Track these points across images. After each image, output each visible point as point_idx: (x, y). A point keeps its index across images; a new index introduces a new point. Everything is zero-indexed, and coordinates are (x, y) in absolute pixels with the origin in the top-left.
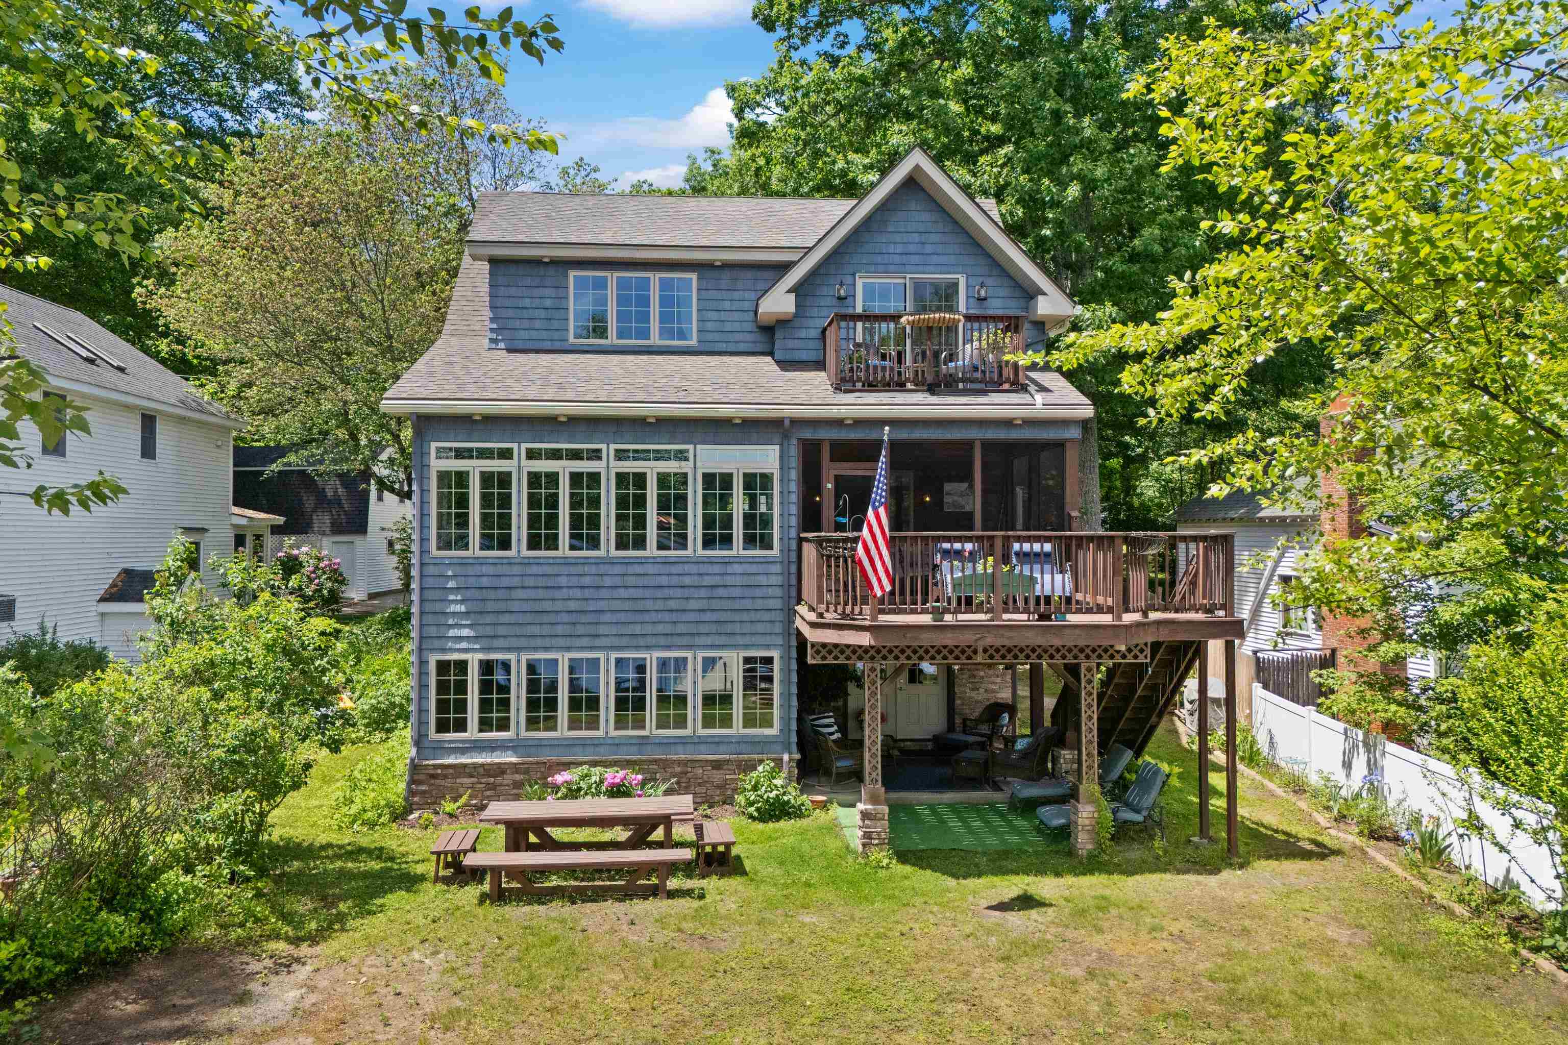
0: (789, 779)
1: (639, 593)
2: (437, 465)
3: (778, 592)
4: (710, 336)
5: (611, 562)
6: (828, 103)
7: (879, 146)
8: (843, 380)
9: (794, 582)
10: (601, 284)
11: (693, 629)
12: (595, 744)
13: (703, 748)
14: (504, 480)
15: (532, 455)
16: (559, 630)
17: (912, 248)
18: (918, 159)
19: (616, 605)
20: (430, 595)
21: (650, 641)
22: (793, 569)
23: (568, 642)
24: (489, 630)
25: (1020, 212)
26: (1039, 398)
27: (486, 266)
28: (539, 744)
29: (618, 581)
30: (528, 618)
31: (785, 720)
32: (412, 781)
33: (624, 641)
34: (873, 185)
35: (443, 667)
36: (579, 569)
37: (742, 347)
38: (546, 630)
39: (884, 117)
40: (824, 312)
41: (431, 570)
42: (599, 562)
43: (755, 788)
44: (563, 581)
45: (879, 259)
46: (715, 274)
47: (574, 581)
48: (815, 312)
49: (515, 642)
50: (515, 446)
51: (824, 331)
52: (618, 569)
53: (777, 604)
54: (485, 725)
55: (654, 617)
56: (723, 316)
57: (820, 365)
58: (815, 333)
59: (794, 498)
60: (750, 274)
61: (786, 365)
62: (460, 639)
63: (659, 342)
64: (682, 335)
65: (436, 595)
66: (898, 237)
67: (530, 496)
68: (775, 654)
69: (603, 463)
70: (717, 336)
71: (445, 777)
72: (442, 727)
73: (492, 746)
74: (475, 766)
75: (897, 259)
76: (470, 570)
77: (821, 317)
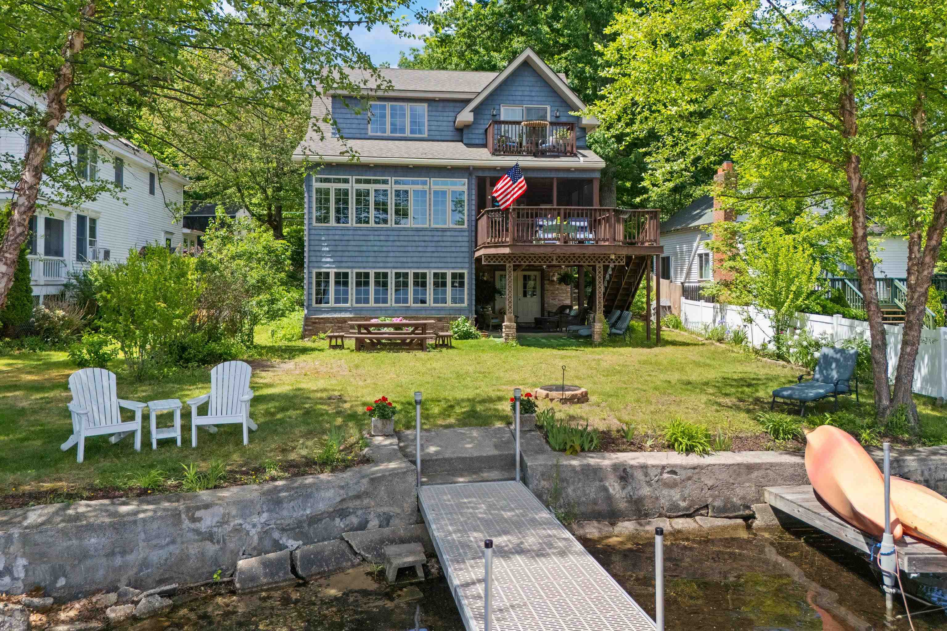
0: (472, 324)
1: (405, 244)
2: (316, 185)
3: (466, 244)
4: (433, 133)
5: (393, 230)
6: (482, 25)
7: (507, 48)
8: (496, 150)
9: (474, 239)
10: (384, 107)
11: (429, 260)
12: (386, 309)
13: (433, 312)
14: (346, 193)
15: (358, 181)
16: (370, 259)
17: (526, 93)
18: (529, 52)
19: (395, 249)
20: (312, 243)
21: (410, 265)
22: (474, 234)
23: (374, 265)
24: (339, 259)
25: (576, 81)
26: (582, 159)
27: (330, 99)
28: (361, 309)
29: (396, 238)
30: (357, 254)
31: (470, 300)
32: (305, 325)
33: (399, 265)
34: (505, 67)
35: (319, 274)
36: (379, 233)
37: (449, 138)
38: (365, 259)
39: (510, 33)
40: (486, 122)
41: (313, 232)
42: (388, 230)
43: (457, 327)
44: (372, 238)
45: (511, 98)
46: (436, 104)
47: (377, 238)
48: (482, 122)
49: (350, 264)
50: (350, 177)
51: (486, 130)
52: (395, 233)
53: (466, 249)
54: (337, 301)
55: (412, 254)
56: (439, 123)
57: (485, 146)
58: (481, 131)
59: (474, 202)
60: (452, 104)
61: (468, 145)
62: (327, 262)
63: (410, 135)
64: (420, 132)
65: (317, 243)
66: (520, 88)
67: (357, 200)
68: (465, 272)
69: (389, 186)
70: (437, 133)
71: (320, 323)
72: (319, 301)
73: (341, 310)
74: (333, 318)
75: (519, 98)
76: (331, 232)
77: (486, 123)
